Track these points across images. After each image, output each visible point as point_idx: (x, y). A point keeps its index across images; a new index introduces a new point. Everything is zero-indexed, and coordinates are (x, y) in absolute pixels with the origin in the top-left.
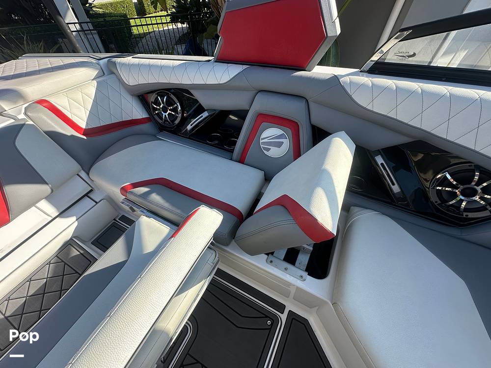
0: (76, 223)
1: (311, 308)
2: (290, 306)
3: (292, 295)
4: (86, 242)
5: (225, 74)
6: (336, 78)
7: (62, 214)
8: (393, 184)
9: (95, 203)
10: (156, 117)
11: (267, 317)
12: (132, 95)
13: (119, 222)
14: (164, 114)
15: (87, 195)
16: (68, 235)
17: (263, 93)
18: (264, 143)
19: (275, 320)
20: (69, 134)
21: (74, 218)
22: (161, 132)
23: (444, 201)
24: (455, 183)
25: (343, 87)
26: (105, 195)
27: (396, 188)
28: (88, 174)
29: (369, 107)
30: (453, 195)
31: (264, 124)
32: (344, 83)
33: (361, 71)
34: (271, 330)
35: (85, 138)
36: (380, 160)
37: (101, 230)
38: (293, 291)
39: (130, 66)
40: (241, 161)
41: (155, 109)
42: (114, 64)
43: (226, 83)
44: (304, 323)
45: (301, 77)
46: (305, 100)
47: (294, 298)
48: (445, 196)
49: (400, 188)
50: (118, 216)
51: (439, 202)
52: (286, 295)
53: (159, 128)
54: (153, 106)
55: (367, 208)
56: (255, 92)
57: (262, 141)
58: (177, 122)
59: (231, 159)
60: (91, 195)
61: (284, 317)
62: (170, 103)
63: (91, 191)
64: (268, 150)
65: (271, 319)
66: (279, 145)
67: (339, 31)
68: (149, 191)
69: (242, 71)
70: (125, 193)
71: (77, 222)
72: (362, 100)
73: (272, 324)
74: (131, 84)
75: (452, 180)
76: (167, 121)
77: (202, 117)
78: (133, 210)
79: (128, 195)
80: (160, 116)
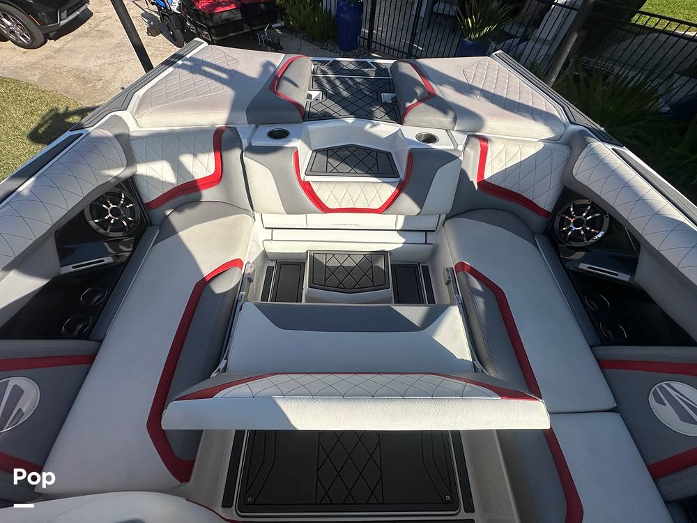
7: (401, 231)
9: (425, 243)
10: (558, 219)
12: (561, 182)
14: (571, 226)
15: (426, 231)
16: (388, 248)
20: (471, 180)
21: (403, 240)
22: (543, 234)
28: (447, 219)
35: (477, 187)
40: (603, 364)
41: (568, 212)
42: (586, 144)
50: (423, 263)
54: (570, 207)
58: (575, 244)
59: (591, 347)
60: (429, 234)
62: (593, 223)
63: (434, 232)
68: (480, 291)
70: (459, 268)
71: (402, 245)
74: (576, 177)
76: (566, 234)
77: (617, 275)
78: (448, 284)
79: (461, 273)
80: (563, 222)
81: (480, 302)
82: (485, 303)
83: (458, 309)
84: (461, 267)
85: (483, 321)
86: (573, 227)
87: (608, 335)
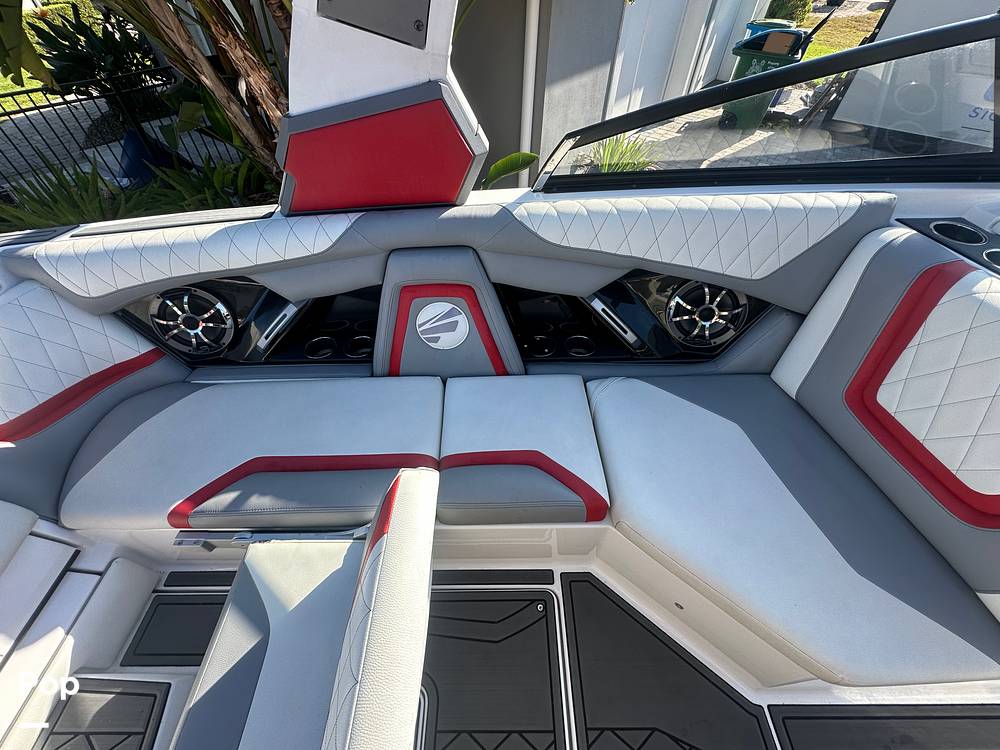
0: (70, 640)
1: (587, 554)
2: (558, 568)
3: (555, 551)
4: (108, 668)
5: (319, 236)
6: (505, 213)
8: (626, 332)
9: (98, 577)
10: (173, 343)
11: (533, 601)
12: (98, 315)
13: (167, 592)
14: (192, 333)
15: (68, 568)
17: (397, 253)
18: (424, 332)
19: (546, 599)
22: (194, 369)
23: (687, 333)
24: (689, 307)
25: (520, 223)
26: (114, 548)
27: (630, 337)
28: (56, 521)
29: (564, 243)
30: (694, 323)
31: (417, 301)
32: (521, 216)
33: (534, 191)
34: (548, 615)
35: (11, 445)
36: (598, 305)
37: (133, 628)
38: (553, 543)
39: (82, 260)
40: (394, 372)
41: (166, 328)
43: (328, 250)
44: (586, 579)
45: (455, 219)
46: (471, 251)
47: (560, 553)
48: (686, 327)
49: (636, 334)
50: (159, 581)
51: (683, 336)
52: (546, 554)
53: (187, 362)
54: (157, 323)
55: (607, 377)
56: (383, 255)
57: (423, 328)
58: (227, 339)
59: (372, 376)
60: (78, 564)
61: (556, 588)
62: (199, 307)
63: (77, 553)
64: (436, 340)
65: (540, 601)
66: (453, 327)
67: (487, 144)
68: (238, 497)
69: (351, 226)
70: (182, 521)
71: (70, 637)
72: (552, 235)
73: (545, 608)
74: (94, 295)
75: (684, 305)
76: (205, 343)
77: (285, 316)
78: (210, 547)
79: (191, 521)
80: (182, 339)
81: (257, 501)
82: (263, 494)
83: (257, 545)
84: (177, 517)
85: (293, 505)
86: (195, 331)
87: (363, 353)
